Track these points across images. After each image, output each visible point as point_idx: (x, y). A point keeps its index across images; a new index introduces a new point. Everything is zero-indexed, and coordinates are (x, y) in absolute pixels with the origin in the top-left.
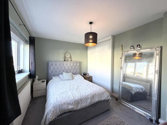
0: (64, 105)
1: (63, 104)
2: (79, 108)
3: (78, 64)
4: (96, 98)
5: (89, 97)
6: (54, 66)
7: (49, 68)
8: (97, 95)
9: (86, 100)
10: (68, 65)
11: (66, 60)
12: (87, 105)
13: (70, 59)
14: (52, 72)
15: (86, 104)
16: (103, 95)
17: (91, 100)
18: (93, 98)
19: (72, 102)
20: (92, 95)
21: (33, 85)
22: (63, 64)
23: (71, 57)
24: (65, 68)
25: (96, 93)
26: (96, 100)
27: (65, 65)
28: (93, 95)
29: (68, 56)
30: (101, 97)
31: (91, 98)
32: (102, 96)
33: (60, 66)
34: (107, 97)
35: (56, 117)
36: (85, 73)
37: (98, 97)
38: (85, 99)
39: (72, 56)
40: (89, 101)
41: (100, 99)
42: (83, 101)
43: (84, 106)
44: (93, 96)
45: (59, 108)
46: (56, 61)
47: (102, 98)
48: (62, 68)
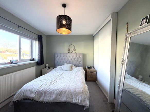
0: (28, 92)
1: (28, 90)
2: (41, 100)
3: (81, 56)
4: (64, 97)
5: (55, 92)
6: (59, 57)
7: (55, 59)
8: (68, 93)
9: (51, 94)
10: (71, 57)
11: (70, 52)
12: (50, 100)
13: (73, 51)
14: (57, 62)
15: (48, 99)
16: (77, 96)
17: (56, 97)
18: (60, 95)
19: (35, 92)
20: (60, 91)
21: (42, 71)
22: (67, 56)
23: (74, 49)
24: (68, 59)
25: (66, 91)
26: (63, 99)
27: (68, 57)
28: (62, 91)
29: (72, 49)
30: (72, 99)
31: (57, 94)
32: (73, 97)
33: (63, 58)
34: (81, 101)
35: (19, 99)
36: (89, 67)
37: (67, 97)
38: (49, 93)
39: (76, 49)
40: (54, 97)
41: (68, 100)
42: (47, 94)
43: (46, 100)
44: (61, 93)
45: (24, 93)
46: (60, 53)
47: (74, 100)
48: (65, 59)
